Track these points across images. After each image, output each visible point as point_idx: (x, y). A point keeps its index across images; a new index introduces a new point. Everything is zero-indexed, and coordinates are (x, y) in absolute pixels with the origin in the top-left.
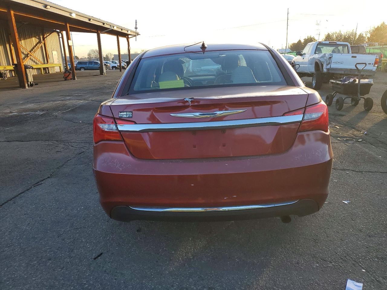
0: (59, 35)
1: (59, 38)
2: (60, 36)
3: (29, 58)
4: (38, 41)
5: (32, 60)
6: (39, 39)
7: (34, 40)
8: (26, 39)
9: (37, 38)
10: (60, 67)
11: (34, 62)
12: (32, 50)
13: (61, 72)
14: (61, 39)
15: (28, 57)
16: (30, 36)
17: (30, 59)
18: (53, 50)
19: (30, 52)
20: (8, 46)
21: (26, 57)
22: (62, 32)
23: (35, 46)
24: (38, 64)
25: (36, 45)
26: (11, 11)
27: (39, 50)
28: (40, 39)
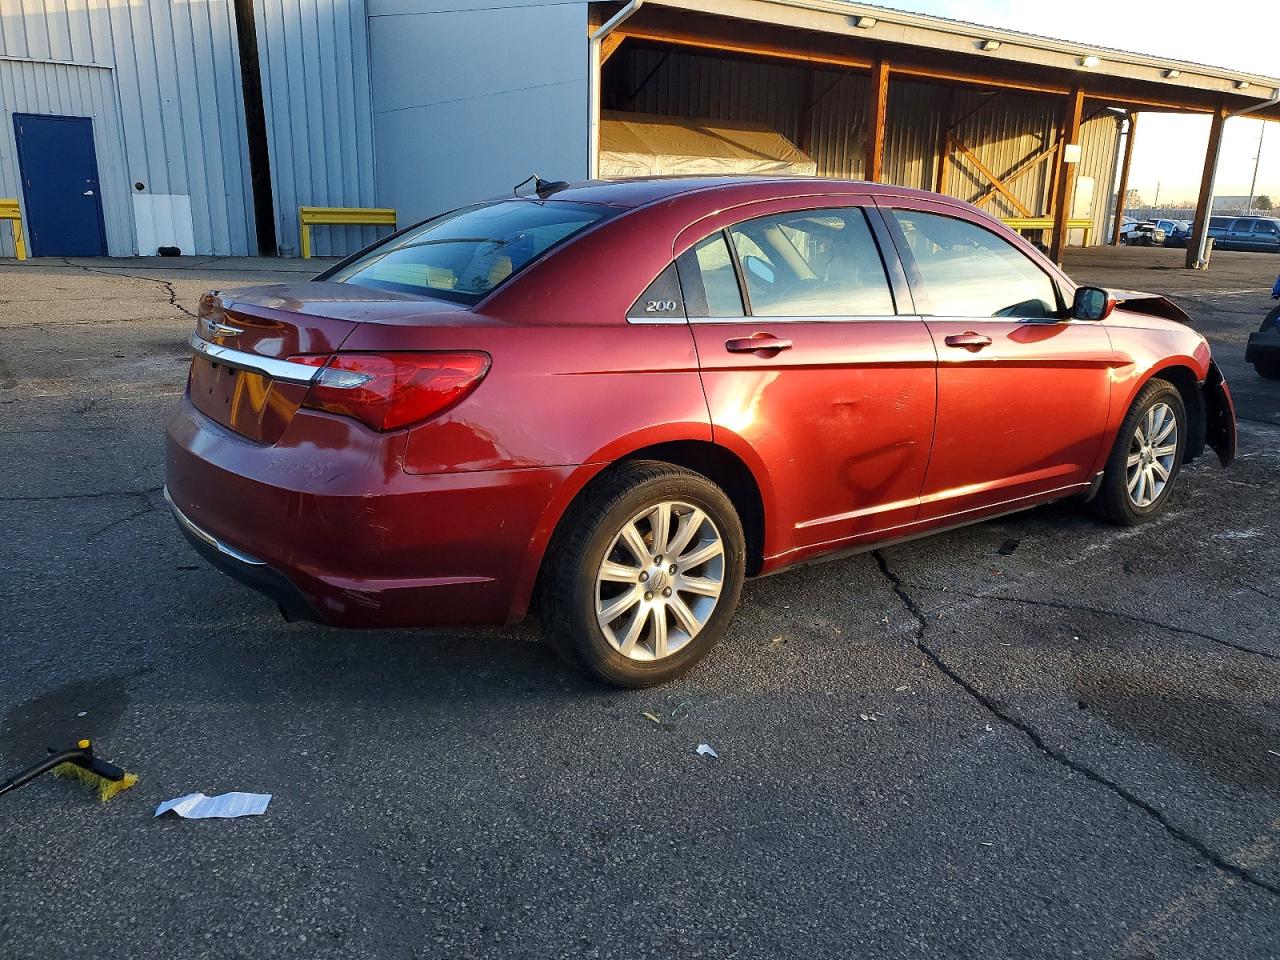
0: (1119, 126)
1: (1119, 135)
2: (1125, 129)
3: (990, 195)
4: (1036, 143)
5: (1000, 204)
6: (1042, 139)
7: (1026, 143)
8: (1000, 139)
9: (1037, 137)
10: (1086, 231)
11: (1006, 209)
12: (1009, 173)
13: (1083, 246)
14: (1124, 138)
15: (988, 193)
16: (1015, 131)
17: (994, 199)
18: (1082, 172)
19: (1001, 178)
20: (936, 159)
21: (982, 194)
22: (1133, 115)
23: (1022, 162)
24: (1016, 217)
25: (1028, 158)
26: (883, 66)
27: (1034, 173)
28: (1045, 140)
